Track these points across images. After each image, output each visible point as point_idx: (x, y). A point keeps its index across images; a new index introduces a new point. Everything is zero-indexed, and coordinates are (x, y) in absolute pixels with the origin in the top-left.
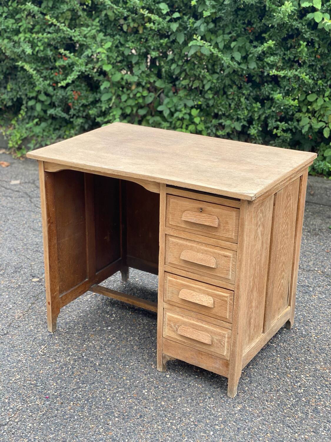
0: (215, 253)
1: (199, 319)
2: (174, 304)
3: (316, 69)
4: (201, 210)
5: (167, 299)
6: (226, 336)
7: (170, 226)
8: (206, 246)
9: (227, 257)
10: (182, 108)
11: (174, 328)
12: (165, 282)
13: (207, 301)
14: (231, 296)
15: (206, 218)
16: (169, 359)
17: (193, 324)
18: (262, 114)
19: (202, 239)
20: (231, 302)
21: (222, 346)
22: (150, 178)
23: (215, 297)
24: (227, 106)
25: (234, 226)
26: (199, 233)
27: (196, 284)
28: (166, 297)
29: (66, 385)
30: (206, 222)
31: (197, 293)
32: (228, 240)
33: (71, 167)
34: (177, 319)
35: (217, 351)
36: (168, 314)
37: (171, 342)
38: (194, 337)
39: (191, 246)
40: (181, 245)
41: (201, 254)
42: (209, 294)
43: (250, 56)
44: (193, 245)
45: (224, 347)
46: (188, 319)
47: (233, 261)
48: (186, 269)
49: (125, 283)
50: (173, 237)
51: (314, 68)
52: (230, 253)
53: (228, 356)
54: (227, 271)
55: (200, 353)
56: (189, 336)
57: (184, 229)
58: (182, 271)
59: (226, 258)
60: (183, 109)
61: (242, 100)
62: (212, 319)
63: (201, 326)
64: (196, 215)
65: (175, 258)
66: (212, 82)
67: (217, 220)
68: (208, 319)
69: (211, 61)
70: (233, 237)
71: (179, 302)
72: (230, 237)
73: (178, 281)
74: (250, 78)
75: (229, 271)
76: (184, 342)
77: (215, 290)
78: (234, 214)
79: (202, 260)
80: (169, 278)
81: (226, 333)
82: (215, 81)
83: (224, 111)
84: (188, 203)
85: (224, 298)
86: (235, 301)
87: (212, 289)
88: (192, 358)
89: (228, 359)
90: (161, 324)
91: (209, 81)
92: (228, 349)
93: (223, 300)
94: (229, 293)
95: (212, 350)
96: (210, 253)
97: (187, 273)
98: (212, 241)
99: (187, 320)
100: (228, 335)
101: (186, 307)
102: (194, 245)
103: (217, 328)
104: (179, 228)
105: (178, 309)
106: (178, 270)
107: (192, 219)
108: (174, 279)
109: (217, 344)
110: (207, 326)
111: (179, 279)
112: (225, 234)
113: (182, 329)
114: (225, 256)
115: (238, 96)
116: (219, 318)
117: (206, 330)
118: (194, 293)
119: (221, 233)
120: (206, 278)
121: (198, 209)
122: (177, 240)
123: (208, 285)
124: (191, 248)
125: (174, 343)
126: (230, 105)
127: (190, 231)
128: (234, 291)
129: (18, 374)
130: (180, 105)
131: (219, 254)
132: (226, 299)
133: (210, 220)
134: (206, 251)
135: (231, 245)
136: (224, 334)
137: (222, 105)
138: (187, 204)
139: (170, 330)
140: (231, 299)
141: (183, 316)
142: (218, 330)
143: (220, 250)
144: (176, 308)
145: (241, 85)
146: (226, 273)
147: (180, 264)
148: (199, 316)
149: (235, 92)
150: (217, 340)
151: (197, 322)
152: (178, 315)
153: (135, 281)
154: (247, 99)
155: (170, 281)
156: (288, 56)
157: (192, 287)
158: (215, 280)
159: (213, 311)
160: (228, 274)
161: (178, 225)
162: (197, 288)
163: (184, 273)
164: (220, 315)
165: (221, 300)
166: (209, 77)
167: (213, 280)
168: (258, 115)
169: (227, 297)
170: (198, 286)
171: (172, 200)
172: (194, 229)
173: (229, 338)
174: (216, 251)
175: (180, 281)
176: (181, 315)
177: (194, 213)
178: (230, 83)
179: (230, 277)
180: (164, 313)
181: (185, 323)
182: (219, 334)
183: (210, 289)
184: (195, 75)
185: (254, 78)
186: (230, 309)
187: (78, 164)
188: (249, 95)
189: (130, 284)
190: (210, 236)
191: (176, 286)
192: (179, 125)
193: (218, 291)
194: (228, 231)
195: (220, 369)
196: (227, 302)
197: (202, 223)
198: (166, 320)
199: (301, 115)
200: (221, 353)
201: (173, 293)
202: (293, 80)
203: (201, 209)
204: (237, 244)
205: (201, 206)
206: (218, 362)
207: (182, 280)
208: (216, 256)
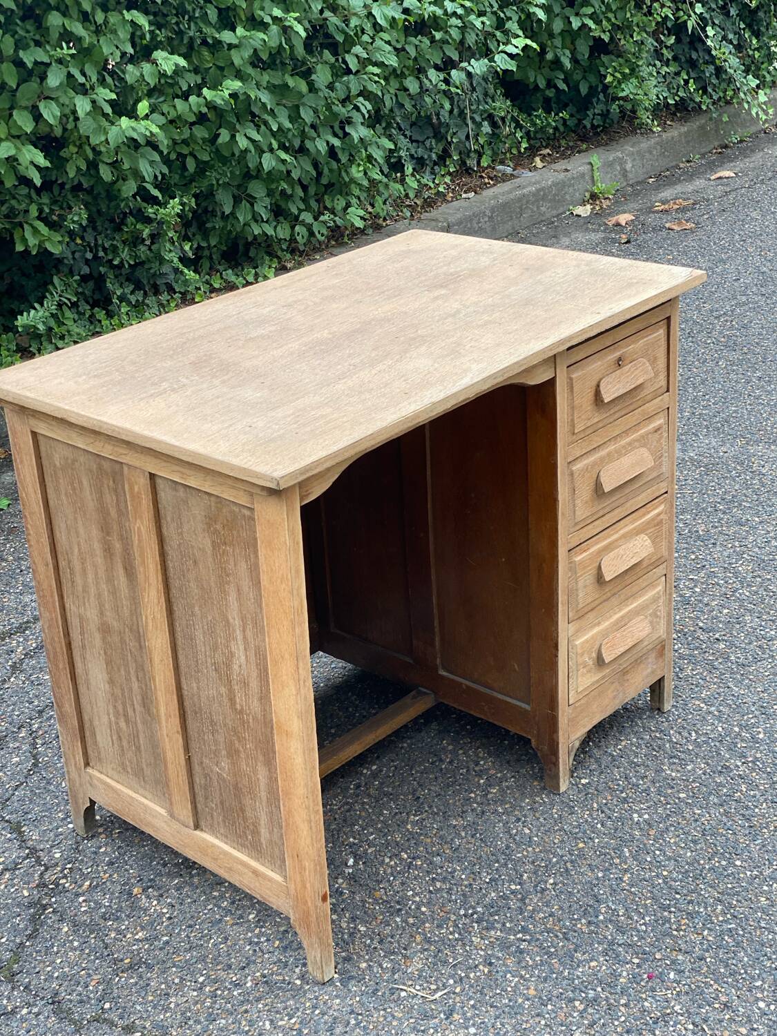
0: (644, 436)
1: (622, 603)
2: (586, 610)
4: (620, 363)
5: (575, 610)
7: (575, 437)
8: (628, 435)
9: (658, 429)
11: (590, 662)
12: (570, 574)
13: (642, 546)
14: (665, 506)
15: (633, 372)
17: (617, 622)
19: (623, 425)
20: (666, 517)
21: (658, 619)
22: (563, 344)
26: (617, 416)
27: (618, 531)
28: (572, 610)
30: (637, 380)
31: (624, 547)
34: (592, 637)
36: (577, 643)
37: (582, 701)
38: (629, 643)
39: (609, 454)
40: (593, 466)
42: (639, 531)
44: (610, 449)
45: (660, 617)
46: (607, 619)
47: (665, 431)
50: (577, 462)
52: (660, 419)
53: (664, 633)
56: (623, 650)
57: (595, 428)
58: (596, 523)
59: (657, 435)
63: (629, 612)
64: (621, 376)
65: (586, 502)
67: (647, 363)
68: (635, 588)
72: (659, 385)
73: (592, 550)
76: (604, 676)
77: (644, 515)
78: (663, 332)
79: (633, 466)
80: (577, 557)
81: (660, 587)
84: (599, 363)
85: (658, 518)
87: (641, 517)
88: (614, 697)
89: (664, 636)
92: (664, 618)
93: (657, 523)
94: (663, 502)
96: (635, 444)
97: (603, 518)
98: (636, 416)
99: (607, 623)
100: (663, 588)
102: (612, 448)
103: (647, 591)
104: (588, 432)
105: (591, 616)
106: (590, 527)
107: (619, 389)
108: (585, 554)
110: (635, 605)
111: (592, 546)
113: (607, 649)
114: (656, 431)
116: (651, 569)
118: (620, 551)
120: (631, 502)
121: (615, 363)
122: (586, 462)
123: (633, 515)
125: (586, 699)
128: (666, 492)
131: (647, 434)
132: (661, 517)
133: (639, 370)
134: (629, 445)
135: (662, 400)
136: (657, 593)
138: (597, 366)
139: (582, 675)
140: (665, 512)
141: (599, 623)
142: (651, 593)
143: (648, 425)
144: (589, 615)
146: (659, 463)
147: (593, 510)
148: (623, 595)
150: (651, 615)
151: (621, 610)
152: (593, 628)
155: (578, 563)
157: (610, 544)
158: (644, 494)
159: (645, 562)
160: (661, 465)
161: (589, 424)
162: (621, 537)
163: (600, 525)
164: (652, 560)
167: (640, 498)
169: (661, 512)
170: (622, 532)
171: (576, 376)
172: (612, 411)
173: (663, 594)
174: (643, 431)
175: (595, 547)
176: (595, 625)
177: (614, 376)
179: (664, 468)
180: (570, 647)
181: (605, 634)
182: (653, 600)
183: (638, 518)
190: (632, 408)
191: (588, 566)
193: (649, 512)
194: (657, 374)
195: (653, 672)
196: (663, 522)
198: (574, 661)
200: (657, 636)
201: (586, 587)
203: (619, 359)
204: (668, 391)
205: (617, 354)
206: (650, 660)
207: (597, 543)
208: (643, 442)
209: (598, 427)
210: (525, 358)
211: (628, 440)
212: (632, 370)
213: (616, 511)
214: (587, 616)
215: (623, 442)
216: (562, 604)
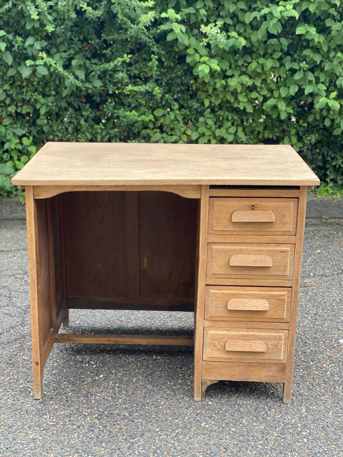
0: (270, 251)
1: (248, 328)
2: (218, 319)
3: (162, 83)
4: (253, 208)
5: (209, 315)
6: (283, 338)
7: (214, 232)
8: (259, 246)
9: (284, 252)
10: (12, 137)
11: (218, 346)
12: (207, 297)
13: (261, 305)
14: (288, 293)
15: (260, 215)
16: (210, 384)
17: (243, 336)
18: (106, 135)
19: (254, 239)
20: (289, 299)
21: (278, 350)
23: (269, 299)
24: (64, 131)
25: (292, 218)
26: (249, 233)
27: (246, 291)
28: (207, 314)
29: (116, 446)
30: (261, 219)
31: (248, 300)
32: (284, 234)
33: (77, 186)
34: (222, 335)
35: (273, 357)
36: (210, 332)
37: (213, 363)
38: (247, 349)
39: (241, 250)
40: (228, 251)
41: (253, 256)
42: (262, 297)
43: (93, 73)
44: (242, 247)
45: (280, 350)
46: (236, 331)
47: (291, 255)
48: (234, 277)
49: (68, 329)
50: (216, 244)
51: (159, 82)
52: (287, 247)
53: (284, 360)
54: (284, 267)
55: (250, 365)
56: (240, 350)
57: (231, 233)
58: (228, 279)
59: (282, 254)
60: (13, 139)
61: (82, 122)
62: (265, 324)
63: (253, 335)
64: (249, 214)
65: (221, 267)
66: (47, 106)
67: (274, 215)
68: (260, 325)
69: (41, 83)
70: (291, 230)
71: (225, 316)
72: (287, 230)
73: (223, 291)
74: (89, 98)
75: (286, 266)
76: (231, 359)
77: (269, 291)
78: (292, 204)
79: (256, 261)
80: (213, 291)
81: (283, 335)
82: (50, 104)
83: (62, 137)
84: (236, 203)
85: (281, 297)
86: (292, 297)
87: (266, 291)
88: (240, 374)
89: (285, 362)
90: (200, 346)
91: (43, 105)
92: (284, 352)
93: (280, 299)
94: (286, 291)
95: (266, 358)
96: (263, 253)
97: (235, 280)
98: (266, 239)
99: (235, 333)
100: (285, 336)
101: (233, 319)
102: (244, 247)
103: (271, 332)
104: (225, 233)
105: (223, 324)
106: (224, 280)
107: (244, 219)
108: (218, 291)
109: (273, 349)
110: (259, 334)
111: (225, 290)
112: (282, 228)
113: (230, 344)
114: (282, 252)
115: (77, 119)
116: (275, 321)
117: (260, 338)
118: (246, 300)
119: (277, 228)
120: (259, 281)
121: (249, 207)
122: (222, 247)
123: (261, 288)
124: (241, 252)
125: (217, 364)
126: (67, 129)
127: (239, 233)
128: (291, 287)
129: (48, 453)
130: (9, 134)
131: (274, 251)
132: (283, 297)
133: (265, 215)
134: (258, 251)
135: (289, 238)
136: (280, 336)
137: (59, 131)
138: (234, 203)
139: (212, 349)
140: (288, 297)
141: (229, 330)
142: (274, 334)
143: (275, 247)
144: (221, 323)
145: (79, 106)
146: (283, 269)
147: (226, 272)
148: (250, 325)
149: (73, 115)
150: (272, 345)
151: (247, 332)
152: (223, 330)
153: (77, 324)
154: (86, 121)
155: (213, 294)
156: (133, 71)
157: (239, 294)
158: (270, 281)
159: (268, 315)
160: (285, 270)
161: (225, 229)
162: (248, 294)
163: (231, 282)
164: (275, 317)
165: (277, 300)
166: (43, 101)
167: (267, 281)
168: (101, 136)
169: (284, 295)
170: (249, 292)
171: (216, 203)
172: (244, 230)
173: (285, 339)
174: (271, 248)
175: (226, 291)
176: (226, 330)
177: (245, 212)
178: (66, 105)
179: (288, 274)
180: (205, 332)
181: (233, 338)
182: (275, 338)
183: (264, 291)
184: (24, 100)
185: (95, 98)
186: (287, 307)
187: (86, 181)
188: (88, 117)
189: (74, 328)
190: (263, 233)
191: (221, 298)
192: (7, 158)
193: (274, 291)
194: (285, 224)
195: (275, 377)
196: (285, 301)
197: (257, 221)
198: (207, 340)
199: (148, 131)
200: (277, 359)
201: (217, 307)
202: (139, 97)
203: (253, 206)
204: (296, 235)
205: (252, 203)
206: (272, 369)
207: (228, 290)
208: (271, 254)
209: (234, 234)
210: (167, 180)
211: (258, 248)
212: (260, 214)
213: (246, 280)
214: (219, 323)
215: (254, 248)
216: (200, 308)
